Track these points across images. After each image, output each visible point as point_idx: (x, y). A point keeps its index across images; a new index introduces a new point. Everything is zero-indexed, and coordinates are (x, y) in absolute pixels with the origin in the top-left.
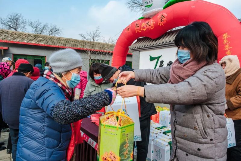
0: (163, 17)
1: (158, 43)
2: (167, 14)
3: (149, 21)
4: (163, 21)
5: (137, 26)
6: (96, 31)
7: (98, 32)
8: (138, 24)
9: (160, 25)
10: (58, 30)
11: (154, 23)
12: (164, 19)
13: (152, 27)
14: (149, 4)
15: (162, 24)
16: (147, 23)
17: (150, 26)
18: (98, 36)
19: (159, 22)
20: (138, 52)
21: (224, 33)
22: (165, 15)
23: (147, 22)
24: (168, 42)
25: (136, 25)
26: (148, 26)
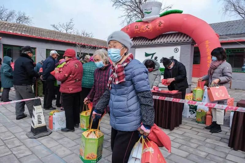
0: (161, 24)
1: (154, 43)
2: (164, 21)
3: (149, 24)
4: (161, 26)
5: (137, 28)
6: (70, 23)
7: (71, 24)
8: (138, 26)
9: (158, 29)
10: (27, 19)
11: (153, 27)
12: (162, 25)
13: (151, 30)
14: (149, 11)
15: (160, 28)
16: (147, 27)
17: (149, 29)
18: (71, 28)
19: (158, 27)
20: (134, 48)
21: (207, 40)
22: (163, 22)
23: (146, 25)
24: (163, 42)
25: (136, 26)
26: (147, 29)
